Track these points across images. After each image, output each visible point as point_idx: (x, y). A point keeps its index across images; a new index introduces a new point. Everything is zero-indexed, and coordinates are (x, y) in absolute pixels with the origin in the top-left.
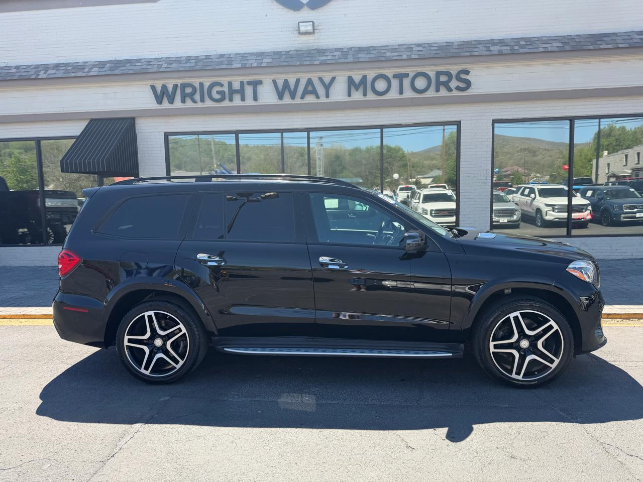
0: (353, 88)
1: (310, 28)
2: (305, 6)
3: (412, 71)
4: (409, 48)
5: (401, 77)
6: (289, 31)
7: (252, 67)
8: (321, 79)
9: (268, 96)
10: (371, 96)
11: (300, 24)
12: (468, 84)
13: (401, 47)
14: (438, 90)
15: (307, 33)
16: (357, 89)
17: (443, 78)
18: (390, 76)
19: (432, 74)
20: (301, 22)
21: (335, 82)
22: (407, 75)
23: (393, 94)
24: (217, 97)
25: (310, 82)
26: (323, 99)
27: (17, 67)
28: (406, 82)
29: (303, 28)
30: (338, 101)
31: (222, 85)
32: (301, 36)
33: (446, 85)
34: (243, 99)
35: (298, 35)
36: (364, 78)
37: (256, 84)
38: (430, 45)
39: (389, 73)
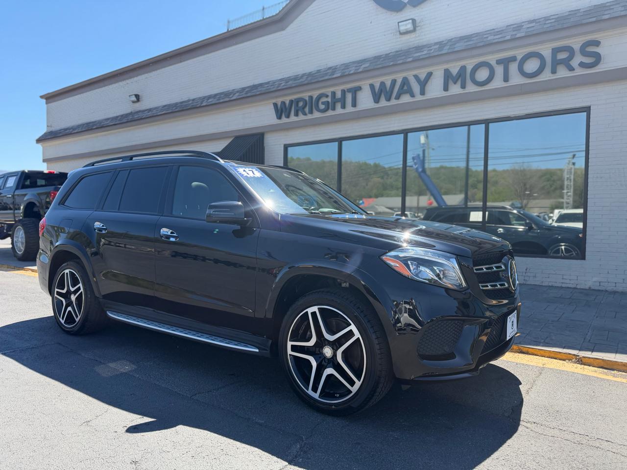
0: (451, 82)
1: (409, 26)
2: (408, 5)
3: (520, 53)
4: (518, 27)
5: (505, 63)
6: (391, 33)
7: (349, 75)
8: (416, 77)
9: (366, 100)
10: (471, 88)
11: (400, 24)
12: (598, 58)
13: (509, 27)
14: (554, 72)
15: (407, 32)
16: (455, 83)
17: (562, 56)
18: (493, 63)
19: (547, 53)
20: (400, 22)
21: (432, 77)
22: (513, 59)
23: (498, 83)
24: (322, 107)
25: (405, 81)
26: (419, 98)
27: (193, 100)
28: (514, 67)
29: (403, 28)
30: (435, 97)
31: (327, 96)
32: (403, 36)
33: (567, 63)
34: (343, 107)
35: (401, 36)
36: (463, 68)
37: (355, 91)
38: (546, 19)
39: (492, 59)
